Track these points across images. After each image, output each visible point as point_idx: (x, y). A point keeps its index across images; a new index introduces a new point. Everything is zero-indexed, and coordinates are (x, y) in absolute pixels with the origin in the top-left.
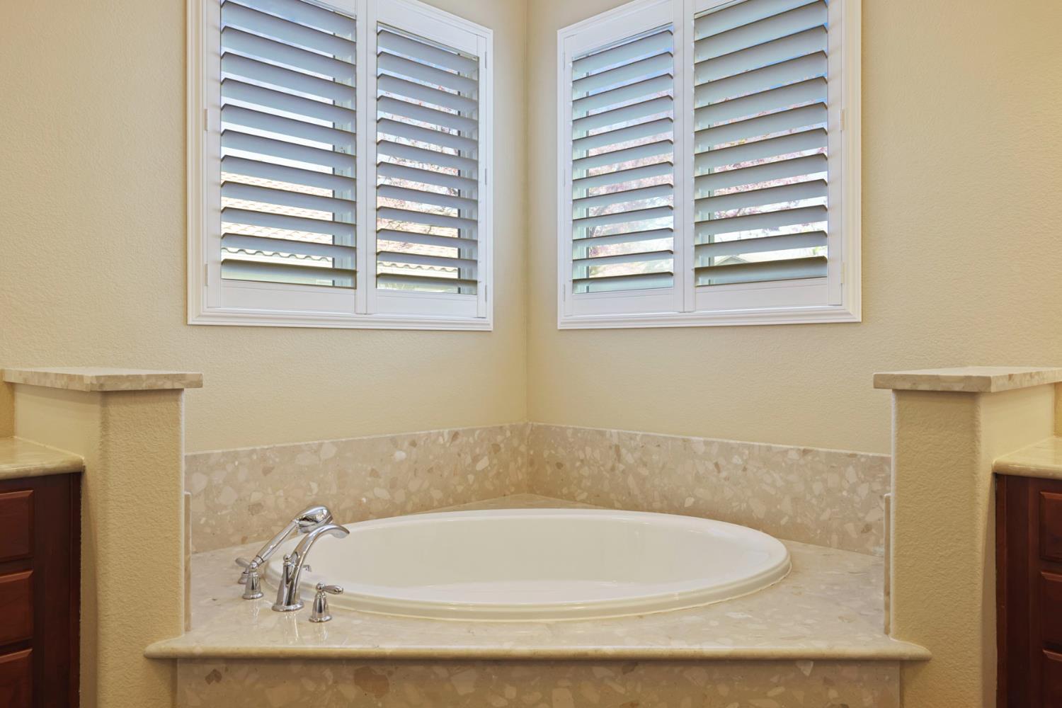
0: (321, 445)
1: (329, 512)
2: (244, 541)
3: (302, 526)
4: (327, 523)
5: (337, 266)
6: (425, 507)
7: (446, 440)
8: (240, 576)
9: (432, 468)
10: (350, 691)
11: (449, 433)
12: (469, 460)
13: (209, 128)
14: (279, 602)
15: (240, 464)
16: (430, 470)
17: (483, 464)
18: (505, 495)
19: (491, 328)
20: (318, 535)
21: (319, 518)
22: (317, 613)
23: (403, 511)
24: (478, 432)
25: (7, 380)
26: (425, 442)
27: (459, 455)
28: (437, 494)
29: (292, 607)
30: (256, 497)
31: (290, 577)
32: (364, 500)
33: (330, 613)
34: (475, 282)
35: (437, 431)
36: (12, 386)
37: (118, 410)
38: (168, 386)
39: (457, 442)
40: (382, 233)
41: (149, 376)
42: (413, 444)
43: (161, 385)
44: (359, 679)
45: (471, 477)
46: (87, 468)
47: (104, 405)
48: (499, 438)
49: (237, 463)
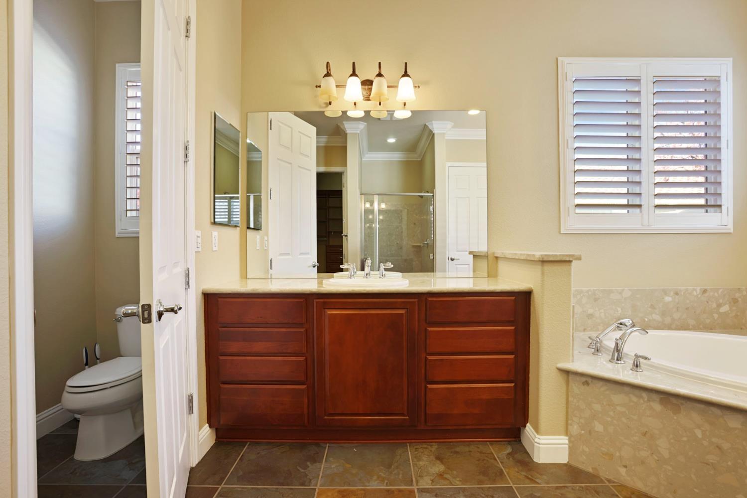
0: (623, 290)
1: (633, 322)
2: (584, 330)
3: (618, 327)
4: (632, 327)
5: (630, 203)
6: (684, 327)
7: (698, 293)
8: (589, 345)
9: (688, 308)
10: (657, 407)
11: (700, 289)
12: (714, 305)
13: (569, 147)
14: (613, 358)
15: (583, 295)
16: (687, 309)
17: (725, 309)
18: (741, 329)
19: (732, 231)
20: (632, 332)
21: (627, 324)
22: (635, 368)
23: (669, 328)
24: (720, 291)
25: (496, 255)
26: (684, 293)
27: (708, 302)
28: (692, 322)
29: (619, 362)
30: (590, 311)
31: (619, 348)
32: (646, 319)
33: (642, 368)
34: (720, 206)
35: (693, 288)
36: (497, 258)
37: (548, 268)
38: (568, 259)
39: (706, 295)
40: (658, 184)
41: (560, 255)
42: (677, 294)
43: (564, 259)
44: (662, 402)
45: (716, 316)
46: (534, 291)
47: (542, 266)
48: (737, 295)
49: (582, 295)
